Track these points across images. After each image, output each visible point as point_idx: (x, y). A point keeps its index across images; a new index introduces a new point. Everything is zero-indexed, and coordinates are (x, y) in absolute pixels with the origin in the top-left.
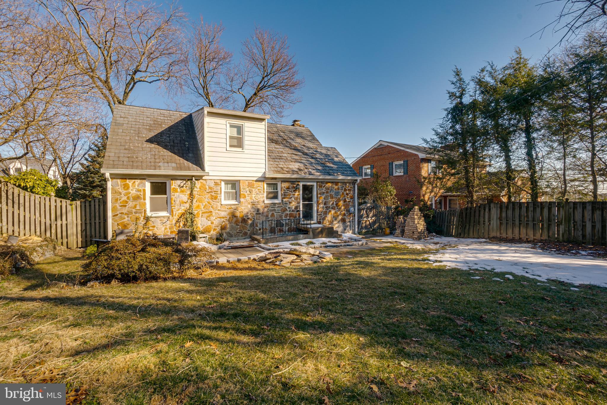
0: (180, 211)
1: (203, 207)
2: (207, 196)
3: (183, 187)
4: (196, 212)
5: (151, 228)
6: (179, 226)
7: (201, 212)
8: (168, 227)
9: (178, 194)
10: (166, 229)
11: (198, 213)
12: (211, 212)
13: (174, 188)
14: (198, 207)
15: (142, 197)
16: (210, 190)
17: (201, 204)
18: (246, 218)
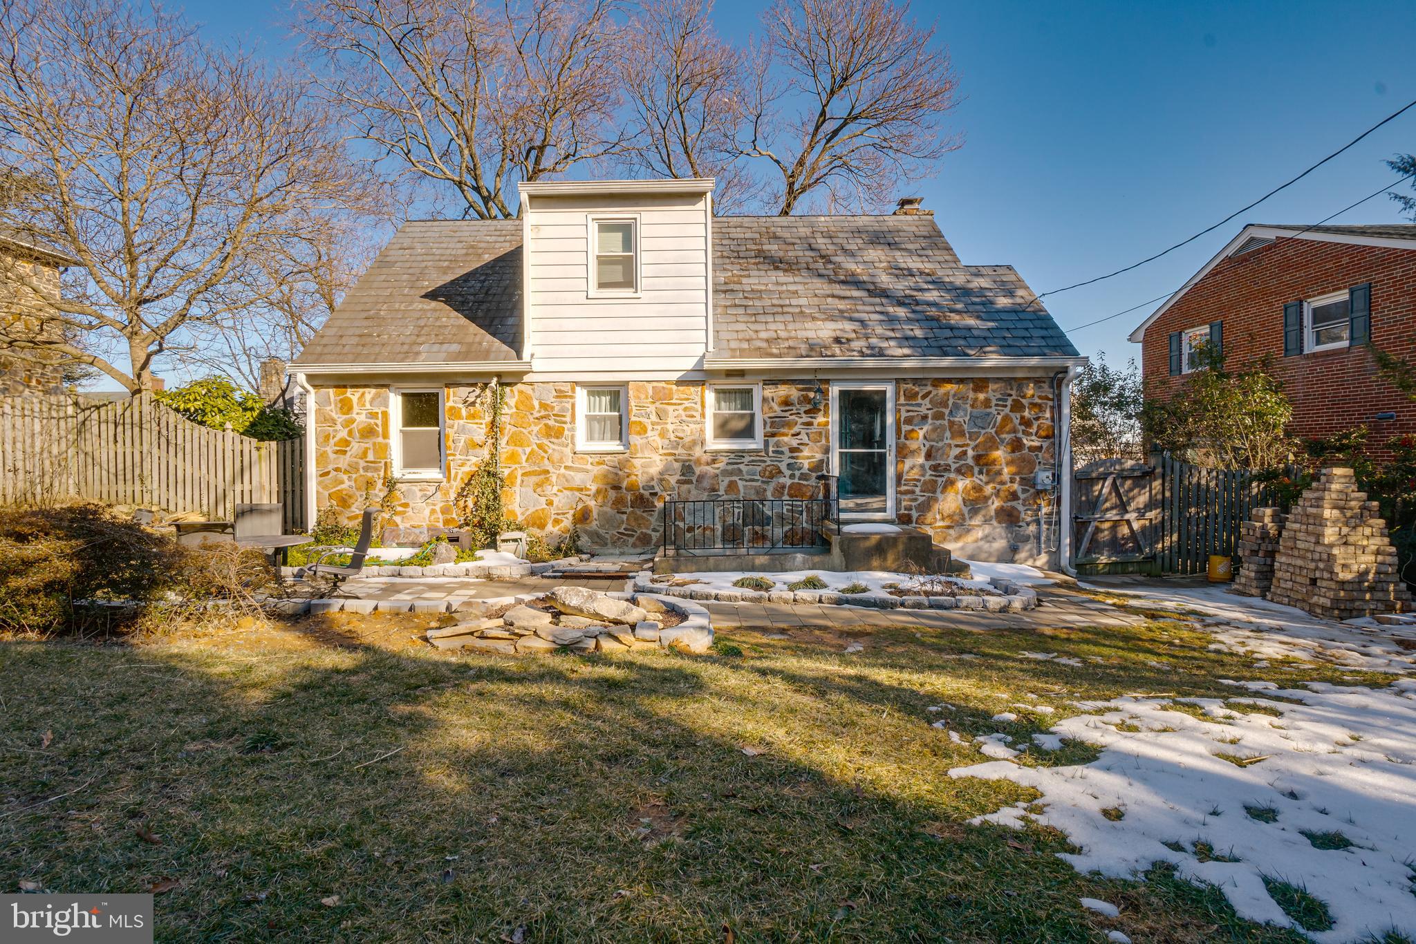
0: (467, 469)
1: (524, 458)
2: (535, 429)
3: (473, 404)
4: (506, 472)
5: (399, 509)
6: (465, 507)
7: (520, 472)
8: (438, 508)
9: (461, 422)
10: (433, 512)
11: (512, 476)
12: (548, 472)
13: (452, 408)
14: (513, 457)
15: (380, 430)
16: (543, 413)
17: (520, 450)
18: (646, 493)
